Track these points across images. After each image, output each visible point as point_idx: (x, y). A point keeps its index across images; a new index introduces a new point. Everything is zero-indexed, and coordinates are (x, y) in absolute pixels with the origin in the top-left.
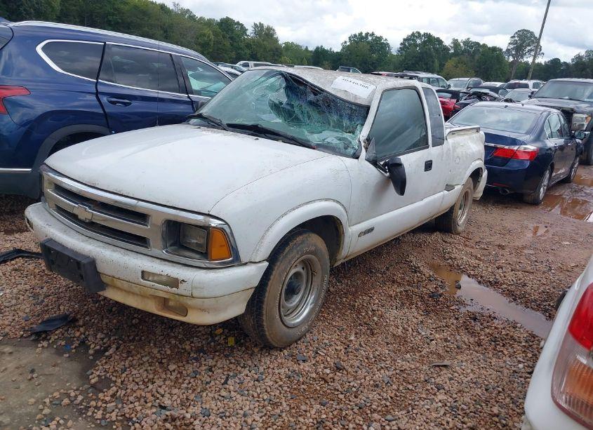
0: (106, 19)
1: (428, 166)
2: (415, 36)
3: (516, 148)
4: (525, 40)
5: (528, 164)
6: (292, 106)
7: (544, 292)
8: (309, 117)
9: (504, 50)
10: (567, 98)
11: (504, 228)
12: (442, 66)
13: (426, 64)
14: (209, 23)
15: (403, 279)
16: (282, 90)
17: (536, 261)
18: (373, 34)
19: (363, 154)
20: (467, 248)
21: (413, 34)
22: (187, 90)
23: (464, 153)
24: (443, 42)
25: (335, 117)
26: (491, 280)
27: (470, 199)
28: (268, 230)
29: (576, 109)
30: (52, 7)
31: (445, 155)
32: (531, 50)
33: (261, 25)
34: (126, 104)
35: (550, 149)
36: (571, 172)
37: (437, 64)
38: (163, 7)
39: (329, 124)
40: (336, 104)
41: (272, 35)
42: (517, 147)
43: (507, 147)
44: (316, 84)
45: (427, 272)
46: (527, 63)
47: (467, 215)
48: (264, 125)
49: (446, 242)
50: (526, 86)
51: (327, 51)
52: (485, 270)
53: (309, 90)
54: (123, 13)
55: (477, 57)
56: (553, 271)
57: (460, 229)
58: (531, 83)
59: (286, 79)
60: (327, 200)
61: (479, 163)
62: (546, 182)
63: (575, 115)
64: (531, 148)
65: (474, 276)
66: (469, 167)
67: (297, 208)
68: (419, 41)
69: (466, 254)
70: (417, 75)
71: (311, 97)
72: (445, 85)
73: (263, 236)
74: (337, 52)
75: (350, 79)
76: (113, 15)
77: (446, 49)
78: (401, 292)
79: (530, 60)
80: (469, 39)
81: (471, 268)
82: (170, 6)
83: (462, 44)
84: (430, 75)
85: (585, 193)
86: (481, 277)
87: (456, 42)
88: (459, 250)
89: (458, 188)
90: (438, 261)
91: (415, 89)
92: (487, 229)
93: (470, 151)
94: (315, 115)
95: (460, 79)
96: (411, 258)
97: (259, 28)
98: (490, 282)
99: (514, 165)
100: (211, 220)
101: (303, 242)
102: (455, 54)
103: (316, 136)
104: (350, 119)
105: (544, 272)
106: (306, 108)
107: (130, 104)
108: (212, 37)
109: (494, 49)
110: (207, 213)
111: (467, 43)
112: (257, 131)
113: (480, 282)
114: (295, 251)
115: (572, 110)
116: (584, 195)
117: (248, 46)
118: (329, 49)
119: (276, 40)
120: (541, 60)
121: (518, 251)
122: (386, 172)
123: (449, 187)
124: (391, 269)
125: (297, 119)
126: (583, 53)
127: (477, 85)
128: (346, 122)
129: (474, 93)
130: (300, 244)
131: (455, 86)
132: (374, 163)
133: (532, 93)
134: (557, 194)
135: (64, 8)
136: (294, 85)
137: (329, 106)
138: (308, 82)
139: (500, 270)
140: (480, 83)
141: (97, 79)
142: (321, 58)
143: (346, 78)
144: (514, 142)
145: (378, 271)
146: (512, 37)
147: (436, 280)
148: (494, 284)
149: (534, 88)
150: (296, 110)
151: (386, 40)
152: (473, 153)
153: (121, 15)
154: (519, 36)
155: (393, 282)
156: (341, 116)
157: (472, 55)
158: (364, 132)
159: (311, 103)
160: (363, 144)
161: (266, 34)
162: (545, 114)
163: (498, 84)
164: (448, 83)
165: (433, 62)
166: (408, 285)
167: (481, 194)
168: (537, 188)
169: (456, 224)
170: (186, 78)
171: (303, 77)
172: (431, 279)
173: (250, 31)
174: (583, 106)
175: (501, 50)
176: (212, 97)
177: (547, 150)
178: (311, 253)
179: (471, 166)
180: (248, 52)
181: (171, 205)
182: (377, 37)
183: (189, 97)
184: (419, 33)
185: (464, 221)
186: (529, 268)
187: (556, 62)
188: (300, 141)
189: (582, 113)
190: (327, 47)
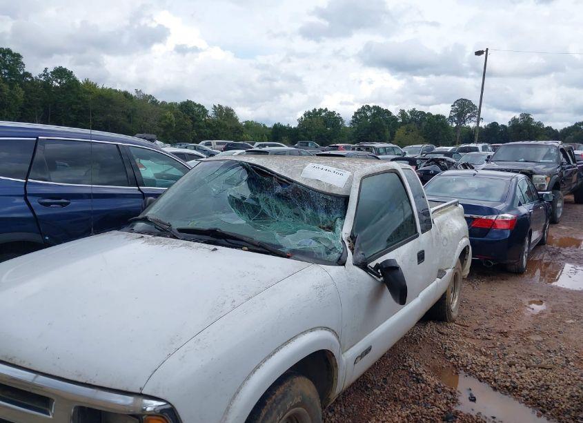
0: (70, 109)
1: (421, 257)
2: (365, 109)
3: (494, 218)
4: (464, 108)
5: (508, 233)
6: (257, 200)
7: (573, 397)
8: (278, 212)
9: (447, 117)
10: (523, 160)
11: (498, 307)
12: (393, 134)
13: (378, 134)
14: (171, 107)
15: (405, 393)
16: (244, 183)
17: (549, 351)
18: (326, 109)
19: (350, 258)
20: (468, 340)
21: (363, 108)
22: (137, 181)
23: (451, 233)
24: (391, 113)
25: (309, 211)
26: (508, 384)
27: (460, 280)
28: (234, 397)
29: (534, 170)
30: (16, 100)
31: (434, 240)
32: (470, 117)
33: (220, 106)
34: (63, 205)
35: (525, 214)
36: (544, 234)
37: (388, 133)
38: (126, 94)
39: (303, 219)
40: (308, 195)
41: (232, 115)
42: (496, 216)
43: (485, 217)
44: (283, 174)
45: (432, 380)
46: (469, 128)
47: (459, 298)
48: (224, 229)
49: (442, 334)
50: (476, 149)
51: (285, 127)
52: (498, 371)
53: (275, 181)
54: (87, 102)
55: (424, 124)
56: (572, 363)
57: (454, 314)
58: (480, 146)
59: (248, 171)
60: (312, 330)
61: (465, 241)
62: (526, 249)
63: (534, 176)
64: (509, 216)
65: (486, 380)
66: (457, 247)
67: (274, 353)
68: (369, 114)
69: (469, 349)
70: (373, 145)
71: (279, 189)
72: (400, 153)
73: (228, 409)
74: (294, 128)
75: (321, 166)
76: (77, 103)
77: (395, 119)
78: (408, 416)
79: (472, 125)
80: (414, 109)
81: (480, 368)
82: (134, 93)
83: (409, 114)
84: (385, 145)
85: (563, 255)
86: (495, 380)
87: (402, 112)
88: (460, 343)
89: (449, 272)
90: (439, 362)
91: (395, 172)
92: (481, 310)
93: (456, 229)
94: (285, 209)
95: (414, 146)
96: (410, 362)
97: (219, 110)
98: (507, 387)
99: (493, 236)
100: (146, 401)
101: (285, 395)
102: (404, 123)
103: (288, 238)
104: (327, 210)
105: (563, 367)
106: (274, 202)
107: (68, 204)
108: (173, 118)
109: (438, 117)
110: (138, 391)
111: (413, 112)
112: (216, 237)
113: (495, 389)
114: (275, 413)
115: (531, 171)
116: (563, 258)
117: (209, 125)
118: (286, 125)
119: (236, 120)
120: (482, 124)
121: (523, 337)
122: (379, 277)
123: (441, 273)
124: (389, 381)
125: (264, 215)
126: (518, 116)
127: (430, 151)
128: (322, 216)
129: (433, 160)
130: (281, 400)
131: (410, 153)
132: (363, 266)
133: (489, 157)
134: (537, 259)
135: (27, 100)
136: (258, 177)
137: (300, 198)
138: (274, 173)
139: (513, 369)
140: (433, 149)
141: (26, 179)
142: (279, 134)
143: (316, 165)
144: (491, 211)
145: (374, 385)
146: (452, 106)
147: (443, 390)
148: (511, 390)
149: (483, 151)
150: (262, 204)
151: (339, 114)
152: (459, 231)
153: (85, 103)
154: (459, 105)
155: (395, 400)
156: (315, 209)
157: (420, 123)
158: (347, 228)
159: (279, 196)
160: (347, 244)
161: (226, 114)
162: (514, 180)
163: (450, 149)
164: (403, 150)
165: (384, 131)
166: (414, 403)
167: (468, 272)
168: (520, 257)
169: (449, 310)
170: (135, 168)
171: (268, 167)
172: (438, 389)
173: (211, 113)
174: (541, 167)
175: (444, 117)
176: (169, 186)
177: (523, 216)
178: (297, 405)
179: (459, 246)
180: (208, 131)
181: (84, 381)
182: (329, 112)
183: (139, 190)
184: (368, 106)
185: (456, 306)
186: (544, 362)
187: (494, 125)
188: (270, 248)
189: (542, 174)
190: (285, 124)
